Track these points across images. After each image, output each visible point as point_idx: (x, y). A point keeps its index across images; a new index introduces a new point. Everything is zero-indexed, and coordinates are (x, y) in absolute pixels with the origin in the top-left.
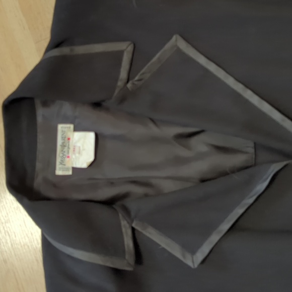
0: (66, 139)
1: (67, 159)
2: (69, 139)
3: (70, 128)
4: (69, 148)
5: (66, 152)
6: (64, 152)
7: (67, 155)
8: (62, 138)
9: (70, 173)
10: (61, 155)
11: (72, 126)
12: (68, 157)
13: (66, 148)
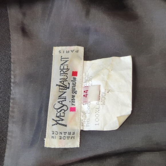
0: (70, 73)
1: (69, 114)
2: (75, 74)
3: (77, 51)
4: (74, 91)
5: (69, 99)
6: (65, 99)
7: (70, 106)
8: (62, 70)
9: (76, 144)
10: (58, 106)
11: (81, 49)
12: (73, 109)
13: (69, 92)
